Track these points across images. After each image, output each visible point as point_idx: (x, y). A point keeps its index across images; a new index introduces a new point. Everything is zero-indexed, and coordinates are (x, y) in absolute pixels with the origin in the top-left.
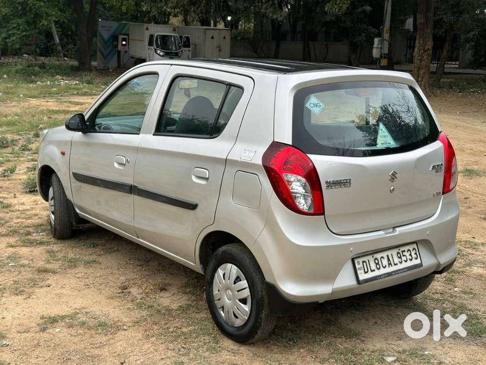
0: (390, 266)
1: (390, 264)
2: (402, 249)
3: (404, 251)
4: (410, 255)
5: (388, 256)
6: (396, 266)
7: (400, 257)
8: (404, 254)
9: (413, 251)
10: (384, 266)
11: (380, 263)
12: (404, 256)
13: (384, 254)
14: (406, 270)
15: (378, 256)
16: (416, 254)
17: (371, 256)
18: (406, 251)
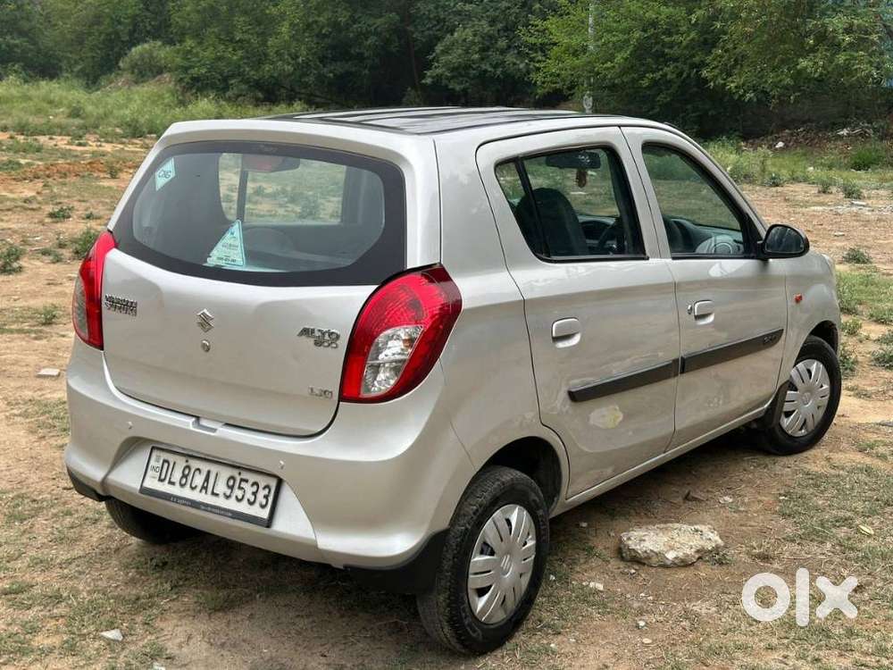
0: (204, 491)
1: (204, 488)
2: (245, 475)
3: (247, 481)
4: (255, 494)
5: (209, 472)
6: (214, 498)
7: (231, 488)
8: (243, 485)
9: (264, 488)
10: (193, 486)
11: (190, 478)
12: (240, 488)
13: (205, 467)
14: (230, 514)
15: (195, 464)
16: (266, 497)
17: (184, 459)
18: (250, 482)
